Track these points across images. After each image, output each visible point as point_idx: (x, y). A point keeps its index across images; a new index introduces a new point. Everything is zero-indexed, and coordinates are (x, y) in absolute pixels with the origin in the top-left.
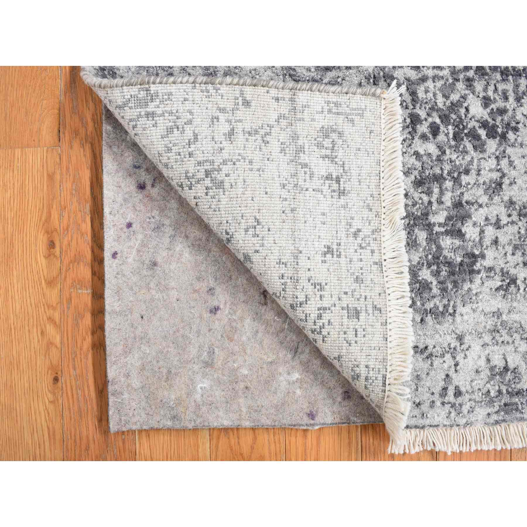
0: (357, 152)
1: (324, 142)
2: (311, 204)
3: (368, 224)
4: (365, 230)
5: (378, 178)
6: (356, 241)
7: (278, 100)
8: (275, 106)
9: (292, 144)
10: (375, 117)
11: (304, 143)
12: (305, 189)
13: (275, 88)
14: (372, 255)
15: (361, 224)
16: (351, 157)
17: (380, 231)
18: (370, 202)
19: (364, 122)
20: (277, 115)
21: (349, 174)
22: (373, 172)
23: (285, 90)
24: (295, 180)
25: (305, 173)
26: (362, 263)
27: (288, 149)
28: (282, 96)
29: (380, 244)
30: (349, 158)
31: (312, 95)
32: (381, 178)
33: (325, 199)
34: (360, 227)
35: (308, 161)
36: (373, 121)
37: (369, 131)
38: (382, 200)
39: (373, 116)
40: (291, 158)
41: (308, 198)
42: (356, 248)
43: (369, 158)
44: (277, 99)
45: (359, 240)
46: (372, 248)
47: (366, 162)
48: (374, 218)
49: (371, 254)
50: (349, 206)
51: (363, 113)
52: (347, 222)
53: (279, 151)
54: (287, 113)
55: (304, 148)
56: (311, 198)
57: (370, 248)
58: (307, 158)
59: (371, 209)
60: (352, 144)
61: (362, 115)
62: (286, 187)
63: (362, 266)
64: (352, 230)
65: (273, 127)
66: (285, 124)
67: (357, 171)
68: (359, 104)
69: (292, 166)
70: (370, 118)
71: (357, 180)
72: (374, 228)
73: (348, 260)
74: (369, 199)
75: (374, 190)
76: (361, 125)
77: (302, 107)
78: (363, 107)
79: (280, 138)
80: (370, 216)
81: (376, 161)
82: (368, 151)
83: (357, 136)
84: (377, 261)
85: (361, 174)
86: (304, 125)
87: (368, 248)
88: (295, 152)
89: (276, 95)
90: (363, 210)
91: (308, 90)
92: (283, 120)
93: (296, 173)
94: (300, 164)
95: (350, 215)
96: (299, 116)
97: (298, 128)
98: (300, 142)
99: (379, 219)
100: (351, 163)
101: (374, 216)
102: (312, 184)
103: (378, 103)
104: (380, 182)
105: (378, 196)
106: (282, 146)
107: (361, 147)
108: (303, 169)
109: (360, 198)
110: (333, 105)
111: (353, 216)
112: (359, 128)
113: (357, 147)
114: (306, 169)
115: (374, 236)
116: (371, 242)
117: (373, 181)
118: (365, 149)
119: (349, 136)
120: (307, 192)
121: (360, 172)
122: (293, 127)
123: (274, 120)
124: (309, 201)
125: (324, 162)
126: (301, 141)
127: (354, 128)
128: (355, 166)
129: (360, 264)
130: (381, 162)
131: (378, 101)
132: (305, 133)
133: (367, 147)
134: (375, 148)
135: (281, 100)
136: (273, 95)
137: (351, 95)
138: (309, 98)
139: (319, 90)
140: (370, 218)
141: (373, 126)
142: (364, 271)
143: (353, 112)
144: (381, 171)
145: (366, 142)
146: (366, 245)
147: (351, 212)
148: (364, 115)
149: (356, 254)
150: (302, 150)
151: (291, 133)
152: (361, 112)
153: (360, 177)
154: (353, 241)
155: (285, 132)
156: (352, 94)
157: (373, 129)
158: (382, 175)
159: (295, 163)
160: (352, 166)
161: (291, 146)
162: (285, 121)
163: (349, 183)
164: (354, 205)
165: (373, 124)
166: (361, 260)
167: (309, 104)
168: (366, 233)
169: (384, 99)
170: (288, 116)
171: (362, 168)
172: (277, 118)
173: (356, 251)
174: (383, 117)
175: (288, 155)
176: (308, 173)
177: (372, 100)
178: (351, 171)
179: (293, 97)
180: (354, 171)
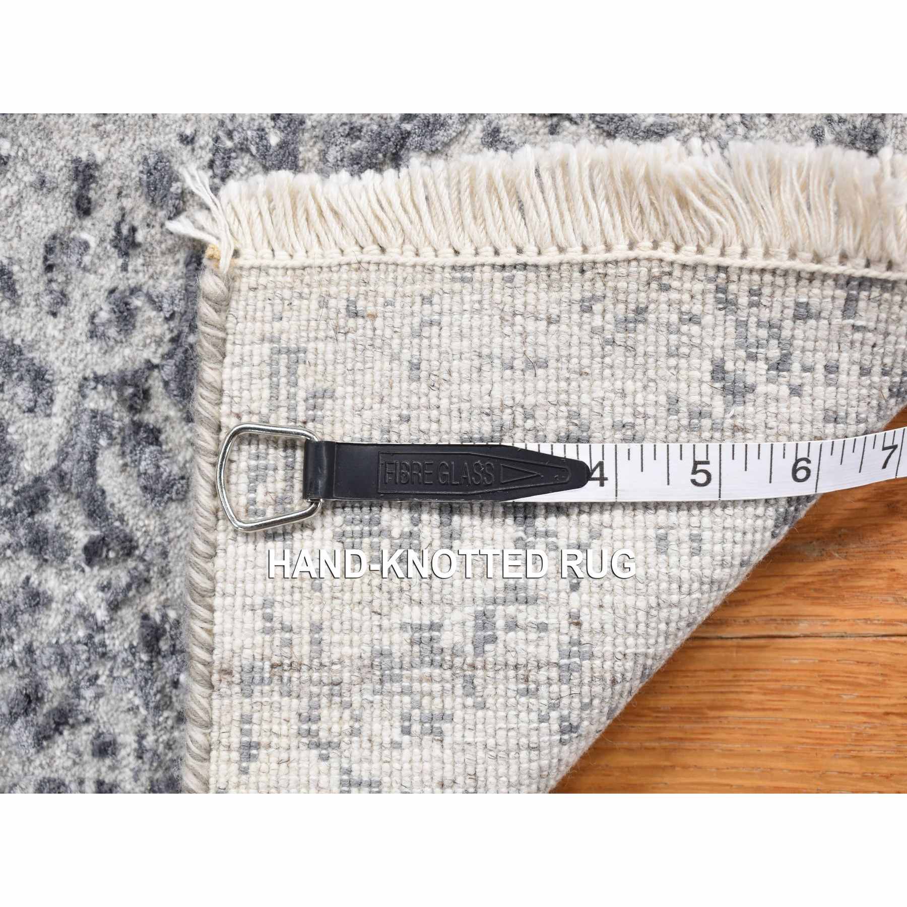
0: (424, 374)
1: (396, 533)
2: (630, 601)
3: (695, 329)
4: (719, 341)
5: (520, 275)
6: (761, 389)
7: (249, 746)
8: (273, 759)
9: (406, 683)
10: (301, 296)
11: (403, 627)
12: (574, 630)
13: (208, 760)
14: (818, 316)
15: (695, 361)
16: (444, 403)
17: (726, 269)
18: (609, 317)
19: (321, 345)
20: (304, 753)
21: (507, 417)
22: (497, 297)
23: (215, 717)
24: (542, 675)
25: (512, 625)
26: (844, 366)
27: (426, 701)
28: (235, 731)
29: (774, 272)
30: (450, 412)
31: (229, 589)
32: (522, 259)
33: (606, 532)
34: (707, 366)
35: (469, 609)
36: (314, 305)
37: (351, 322)
38: (602, 256)
39: (296, 302)
40: (459, 691)
41: (607, 616)
42: (785, 391)
43: (445, 320)
44: (249, 750)
45: (756, 372)
46: (789, 312)
47: (461, 335)
48: (674, 295)
49: (812, 322)
50: (629, 419)
51: (288, 351)
52: (690, 428)
53: (437, 746)
54: (295, 701)
55: (420, 628)
56: (608, 599)
57: (788, 324)
58: (457, 616)
59: (640, 311)
60: (395, 402)
61: (296, 354)
62: (574, 720)
63: (856, 369)
64: (718, 405)
65: (349, 772)
66: (336, 714)
67: (496, 377)
68: (256, 371)
69: (490, 689)
70: (304, 316)
71: (529, 374)
72: (710, 298)
73: (830, 428)
74: (598, 321)
75: (565, 294)
76: (330, 357)
77: (271, 631)
78: (266, 348)
79: (387, 740)
80: (664, 318)
81: (457, 286)
82: (422, 324)
83: (368, 376)
84: (841, 294)
85: (508, 355)
86: (336, 625)
87: (786, 333)
88: (437, 672)
89: (235, 756)
90: (640, 349)
91: (211, 609)
92: (323, 725)
93: (516, 667)
94: (479, 646)
95: (662, 413)
96: (302, 649)
97: (347, 650)
98: (399, 643)
99: (677, 273)
100: (465, 406)
101: (663, 297)
102: (553, 595)
103: (252, 281)
104: (536, 266)
105: (589, 275)
106: (416, 728)
107: (406, 355)
108: (500, 634)
109: (597, 366)
110: (261, 489)
111: (663, 399)
112: (340, 367)
113: (406, 373)
114: (500, 623)
115: (744, 300)
116: (765, 315)
117: (531, 298)
118: (413, 335)
119: (367, 414)
120: (584, 618)
121: (497, 362)
122: (346, 676)
123: (323, 765)
124: (620, 612)
125: (467, 535)
126: (396, 637)
127: (339, 391)
128: (476, 387)
129: (848, 376)
130: (460, 260)
131: (244, 283)
132: (368, 621)
133: (407, 330)
134: (408, 289)
135: (249, 733)
136: (234, 768)
137: (225, 408)
138: (239, 601)
139: (211, 557)
140: (674, 318)
141: (332, 303)
142: (877, 362)
143: (283, 393)
144: (492, 259)
145: (388, 332)
146: (774, 342)
147: (651, 411)
148: (293, 346)
149: (807, 389)
150: (426, 635)
151: (368, 686)
152: (283, 359)
153: (518, 364)
154: (760, 400)
155: (366, 715)
156: (219, 403)
157: (343, 304)
158: (509, 256)
159: (480, 673)
160: (477, 402)
161: (416, 686)
162: (324, 713)
163: (539, 413)
164: (623, 394)
165: (323, 303)
166: (831, 369)
167: (259, 600)
168: (730, 341)
169: (236, 254)
170: (305, 700)
171: (486, 351)
172: (315, 752)
173: (796, 391)
174: (300, 259)
175: (448, 701)
176: (511, 609)
177: (241, 313)
178: (496, 404)
179: (236, 678)
180: (496, 393)
